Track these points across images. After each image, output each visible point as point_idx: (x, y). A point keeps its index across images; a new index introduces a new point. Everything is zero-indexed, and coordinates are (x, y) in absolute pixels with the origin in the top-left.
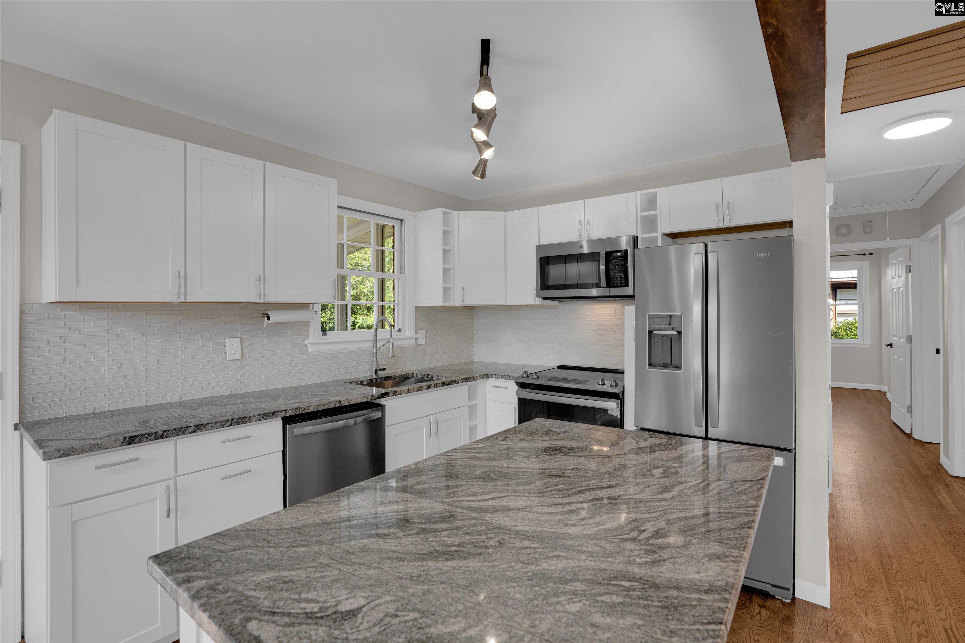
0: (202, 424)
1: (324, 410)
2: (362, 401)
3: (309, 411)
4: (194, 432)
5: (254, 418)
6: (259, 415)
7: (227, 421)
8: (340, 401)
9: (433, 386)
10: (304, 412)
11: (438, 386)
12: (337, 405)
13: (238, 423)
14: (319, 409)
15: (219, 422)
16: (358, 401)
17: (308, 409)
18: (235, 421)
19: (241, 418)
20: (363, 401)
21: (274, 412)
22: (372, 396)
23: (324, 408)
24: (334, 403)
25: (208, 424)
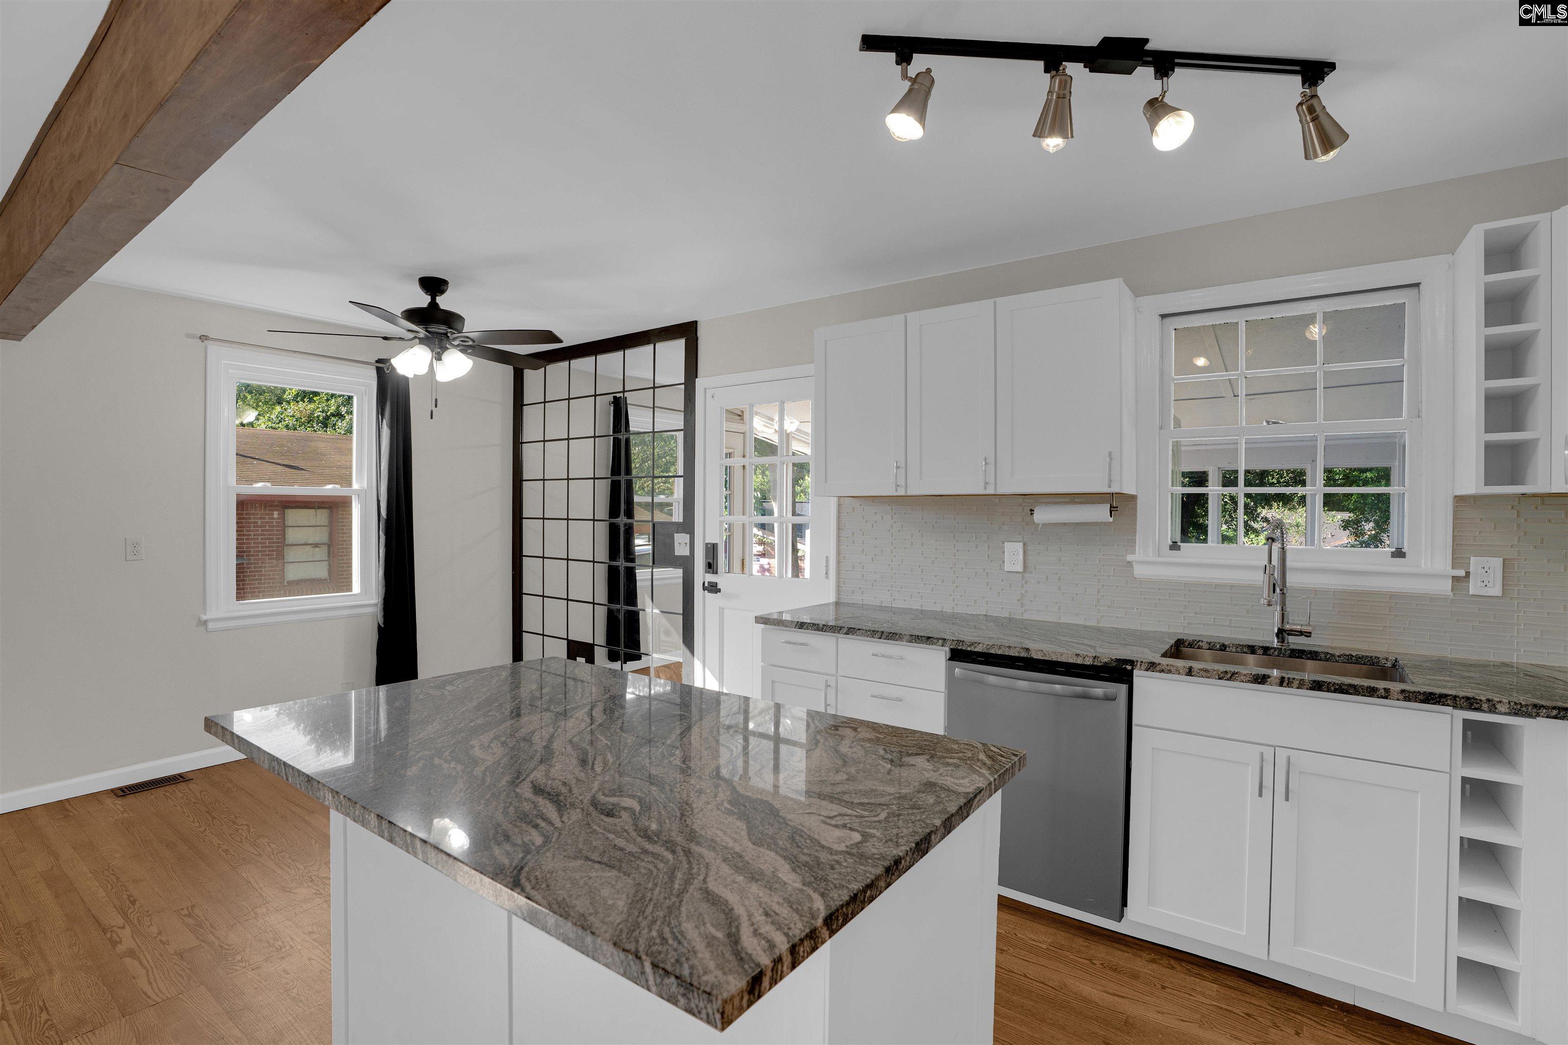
0: (855, 629)
1: (1001, 655)
2: (1071, 661)
3: (976, 650)
4: (847, 634)
5: (906, 638)
6: (911, 636)
7: (877, 632)
8: (1027, 650)
9: (1296, 683)
10: (969, 649)
11: (1285, 684)
12: (1023, 654)
13: (887, 638)
14: (992, 651)
15: (869, 631)
16: (1064, 659)
17: (975, 647)
18: (885, 634)
19: (891, 633)
20: (1074, 662)
21: (929, 638)
22: (1095, 657)
23: (1000, 652)
24: (1018, 649)
25: (859, 629)
